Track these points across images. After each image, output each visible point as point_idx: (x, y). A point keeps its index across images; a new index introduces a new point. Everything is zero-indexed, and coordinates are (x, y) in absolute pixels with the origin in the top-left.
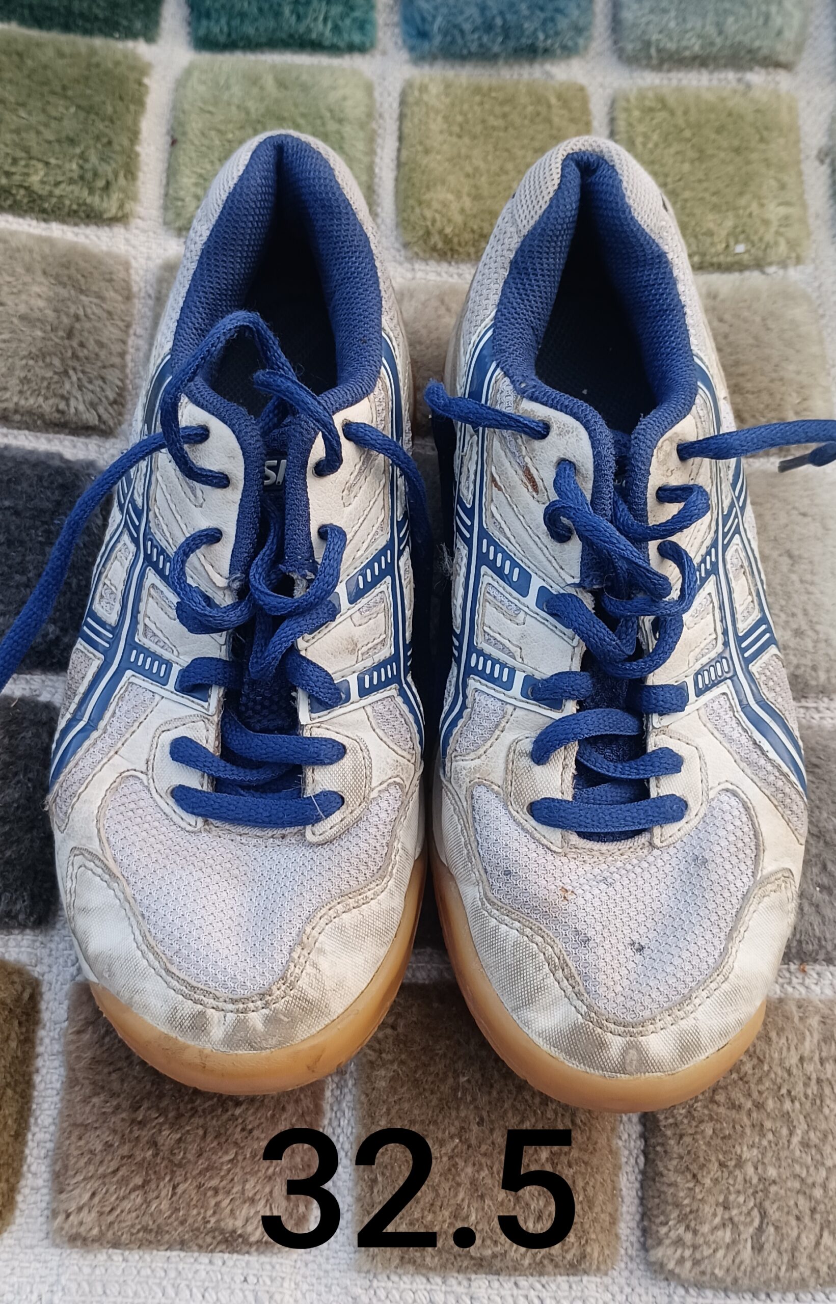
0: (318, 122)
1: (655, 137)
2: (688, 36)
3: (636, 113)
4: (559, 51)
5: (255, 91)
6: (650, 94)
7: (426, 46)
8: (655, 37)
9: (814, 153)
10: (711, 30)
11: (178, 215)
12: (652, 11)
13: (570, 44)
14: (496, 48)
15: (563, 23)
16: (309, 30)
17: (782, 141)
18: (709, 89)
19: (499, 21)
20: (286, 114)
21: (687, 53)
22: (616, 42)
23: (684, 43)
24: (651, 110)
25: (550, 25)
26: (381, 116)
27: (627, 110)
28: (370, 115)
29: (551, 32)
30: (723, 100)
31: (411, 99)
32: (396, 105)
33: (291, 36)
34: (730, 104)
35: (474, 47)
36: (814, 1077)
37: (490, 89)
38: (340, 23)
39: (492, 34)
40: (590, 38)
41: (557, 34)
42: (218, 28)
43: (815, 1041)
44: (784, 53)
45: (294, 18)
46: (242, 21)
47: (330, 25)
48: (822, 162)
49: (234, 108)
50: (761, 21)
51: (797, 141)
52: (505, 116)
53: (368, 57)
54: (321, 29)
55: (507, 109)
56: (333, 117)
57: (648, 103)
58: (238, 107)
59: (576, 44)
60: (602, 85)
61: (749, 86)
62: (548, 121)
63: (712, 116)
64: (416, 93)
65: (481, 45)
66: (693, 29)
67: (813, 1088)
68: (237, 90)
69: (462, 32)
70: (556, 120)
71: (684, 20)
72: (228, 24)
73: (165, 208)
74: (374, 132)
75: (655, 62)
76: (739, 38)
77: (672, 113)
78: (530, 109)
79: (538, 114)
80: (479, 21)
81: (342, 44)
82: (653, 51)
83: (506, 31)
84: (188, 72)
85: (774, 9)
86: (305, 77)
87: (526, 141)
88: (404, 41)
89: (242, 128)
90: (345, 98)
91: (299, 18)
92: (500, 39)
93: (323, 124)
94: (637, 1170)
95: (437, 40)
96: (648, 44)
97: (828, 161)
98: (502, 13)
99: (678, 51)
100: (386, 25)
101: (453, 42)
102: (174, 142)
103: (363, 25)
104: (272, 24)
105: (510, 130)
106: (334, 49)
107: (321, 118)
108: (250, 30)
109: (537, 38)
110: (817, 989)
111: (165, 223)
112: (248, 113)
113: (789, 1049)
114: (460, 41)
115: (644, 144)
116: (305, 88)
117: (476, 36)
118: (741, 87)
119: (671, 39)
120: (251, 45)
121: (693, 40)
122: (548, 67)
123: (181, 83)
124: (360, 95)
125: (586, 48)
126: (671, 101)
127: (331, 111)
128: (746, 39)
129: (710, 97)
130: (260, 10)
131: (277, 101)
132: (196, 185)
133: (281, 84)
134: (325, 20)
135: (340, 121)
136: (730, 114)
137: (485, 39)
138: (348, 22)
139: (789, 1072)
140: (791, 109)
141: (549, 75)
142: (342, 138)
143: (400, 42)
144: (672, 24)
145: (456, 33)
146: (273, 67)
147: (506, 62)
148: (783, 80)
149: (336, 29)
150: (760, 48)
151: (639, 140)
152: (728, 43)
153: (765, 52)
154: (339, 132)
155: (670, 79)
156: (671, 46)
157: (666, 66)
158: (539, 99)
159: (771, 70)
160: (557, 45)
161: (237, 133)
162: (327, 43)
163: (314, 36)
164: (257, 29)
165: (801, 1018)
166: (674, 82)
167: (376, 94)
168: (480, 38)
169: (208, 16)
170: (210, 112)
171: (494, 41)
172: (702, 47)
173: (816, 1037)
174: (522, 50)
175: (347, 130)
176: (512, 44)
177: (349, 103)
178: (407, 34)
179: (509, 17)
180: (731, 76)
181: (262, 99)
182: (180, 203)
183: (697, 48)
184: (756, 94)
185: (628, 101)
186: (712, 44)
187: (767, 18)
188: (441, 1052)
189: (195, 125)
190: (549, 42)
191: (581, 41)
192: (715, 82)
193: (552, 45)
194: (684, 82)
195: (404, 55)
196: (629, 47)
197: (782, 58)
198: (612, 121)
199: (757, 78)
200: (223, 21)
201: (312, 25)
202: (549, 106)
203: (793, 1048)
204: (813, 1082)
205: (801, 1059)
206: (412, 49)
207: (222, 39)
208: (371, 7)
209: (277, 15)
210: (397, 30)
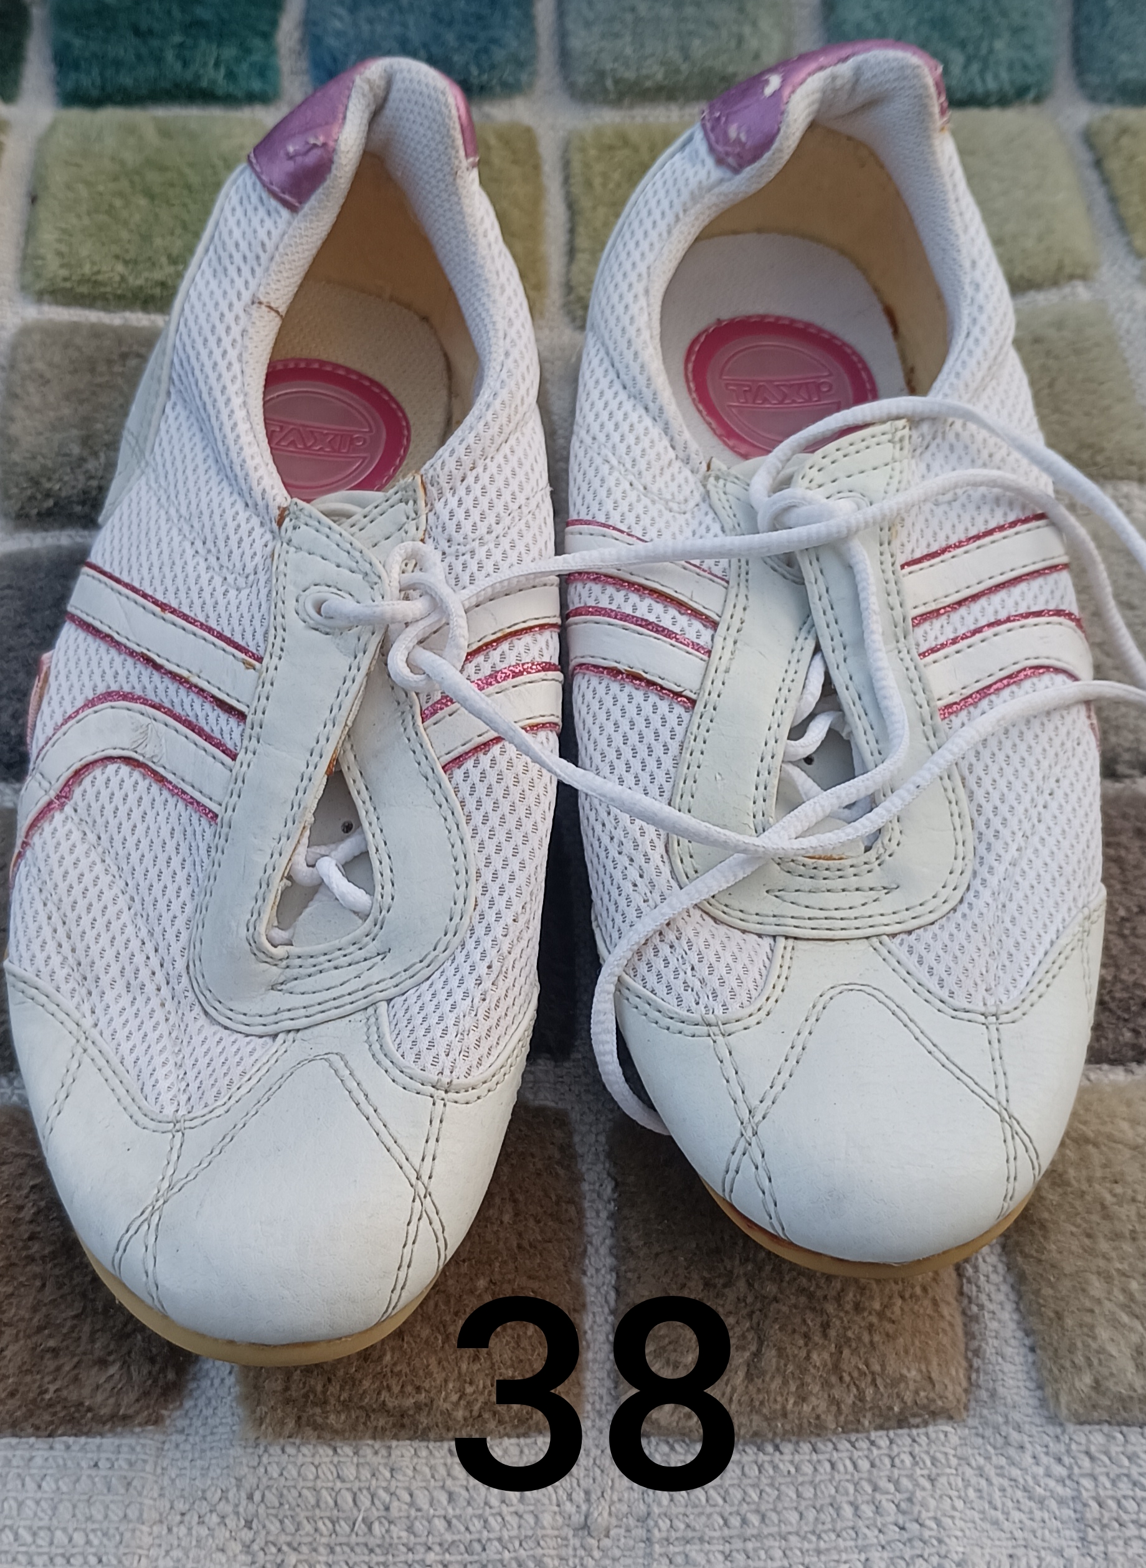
1: (616, 176)
2: (649, 62)
3: (593, 152)
4: (498, 89)
5: (132, 141)
6: (610, 132)
8: (609, 66)
10: (674, 55)
11: (38, 276)
12: (603, 36)
13: (511, 80)
15: (499, 54)
16: (198, 77)
20: (169, 165)
21: (648, 84)
22: (566, 78)
23: (644, 72)
24: (611, 148)
25: (483, 57)
27: (583, 150)
29: (486, 66)
33: (177, 86)
38: (235, 69)
40: (534, 74)
41: (493, 67)
42: (89, 80)
45: (178, 66)
46: (118, 71)
47: (222, 71)
49: (106, 160)
50: (733, 44)
53: (272, 107)
54: (214, 77)
57: (606, 141)
58: (113, 159)
59: (518, 81)
60: (553, 127)
66: (653, 55)
68: (110, 142)
71: (642, 46)
72: (102, 75)
73: (23, 270)
75: (612, 96)
76: (709, 63)
77: (636, 149)
81: (240, 94)
82: (609, 83)
84: (53, 128)
85: (747, 30)
86: (193, 127)
89: (116, 179)
90: (241, 147)
91: (185, 64)
94: (606, 1310)
96: (601, 75)
98: (426, 47)
99: (638, 82)
100: (292, 73)
102: (34, 199)
103: (265, 70)
104: (152, 71)
106: (229, 100)
107: (213, 167)
108: (127, 80)
109: (469, 73)
111: (24, 288)
112: (123, 164)
115: (604, 185)
116: (193, 136)
119: (627, 65)
120: (128, 98)
121: (655, 68)
122: (487, 109)
123: (45, 139)
125: (531, 85)
128: (718, 65)
130: (139, 57)
131: (159, 151)
132: (59, 241)
133: (165, 134)
134: (217, 65)
138: (245, 67)
141: (488, 116)
144: (628, 51)
146: (157, 121)
149: (231, 75)
150: (735, 75)
151: (597, 181)
152: (697, 69)
155: (633, 118)
156: (630, 75)
157: (626, 102)
160: (494, 82)
161: (110, 185)
162: (220, 92)
163: (204, 84)
164: (135, 79)
166: (639, 120)
169: (76, 67)
170: (78, 165)
172: (666, 75)
178: (318, 81)
181: (141, 149)
182: (40, 262)
183: (660, 76)
185: (583, 140)
186: (677, 71)
187: (740, 40)
189: (58, 177)
190: (485, 77)
191: (524, 77)
193: (489, 81)
194: (651, 119)
196: (581, 80)
198: (566, 164)
200: (95, 72)
201: (201, 71)
207: (95, 93)
208: (273, 51)
209: (159, 60)
210: (306, 78)
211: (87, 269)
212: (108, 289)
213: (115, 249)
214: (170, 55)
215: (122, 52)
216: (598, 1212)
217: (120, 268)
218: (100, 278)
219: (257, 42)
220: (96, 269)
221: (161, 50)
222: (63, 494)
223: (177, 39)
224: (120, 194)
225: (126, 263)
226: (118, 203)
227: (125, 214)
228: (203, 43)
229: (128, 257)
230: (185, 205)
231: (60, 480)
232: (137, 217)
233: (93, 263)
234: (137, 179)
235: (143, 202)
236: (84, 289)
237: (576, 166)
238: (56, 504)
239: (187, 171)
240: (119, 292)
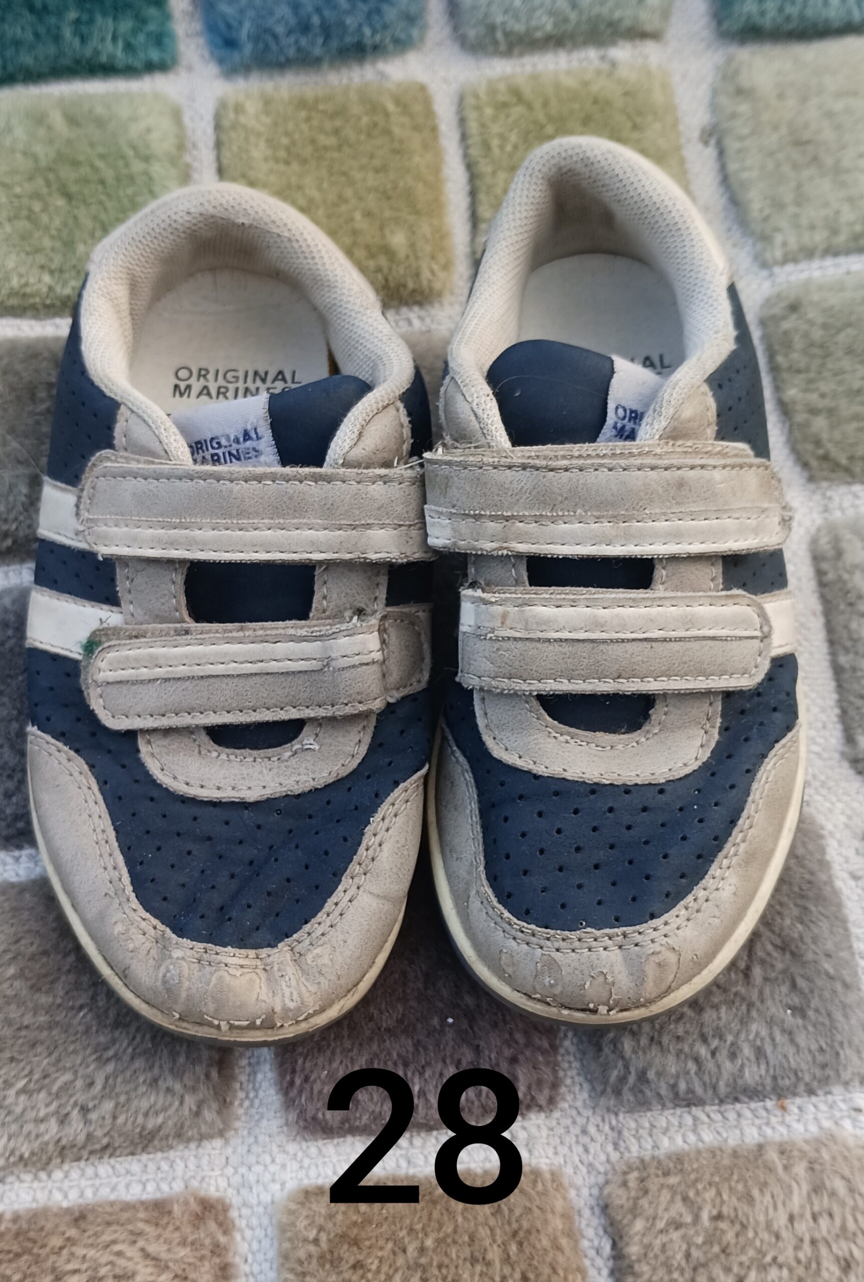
0: (120, 163)
1: (513, 137)
2: (538, 13)
3: (489, 111)
4: (391, 47)
5: (42, 132)
6: (502, 87)
7: (236, 56)
8: (499, 19)
9: (696, 134)
13: (403, 36)
14: (317, 51)
15: (391, 14)
16: (97, 53)
17: (657, 126)
18: (568, 73)
19: (316, 20)
20: (81, 158)
21: (539, 35)
22: (455, 29)
23: (534, 23)
24: (505, 105)
25: (376, 18)
26: (194, 145)
27: (478, 108)
28: (181, 147)
29: (378, 26)
30: (585, 84)
31: (226, 123)
32: (210, 130)
33: (77, 62)
34: (595, 88)
35: (291, 52)
36: (807, 1238)
37: (317, 100)
38: (132, 41)
39: (310, 36)
40: (424, 28)
41: (385, 27)
43: (805, 1192)
44: (648, 19)
45: (77, 42)
46: (17, 51)
47: (120, 44)
48: (706, 143)
49: (19, 156)
51: (676, 123)
52: (336, 132)
53: (171, 76)
54: (112, 51)
55: (338, 123)
56: (137, 155)
57: (501, 98)
58: (25, 154)
59: (410, 37)
60: (446, 81)
61: (614, 64)
62: (387, 132)
63: (576, 106)
64: (232, 115)
65: (299, 50)
67: (807, 1249)
68: (20, 133)
69: (275, 37)
70: (396, 130)
74: (188, 166)
75: (503, 47)
76: (596, 10)
77: (530, 106)
78: (365, 120)
79: (375, 125)
80: (293, 21)
81: (138, 64)
82: (499, 35)
83: (326, 31)
86: (99, 110)
87: (364, 161)
88: (212, 53)
89: (30, 179)
90: (149, 130)
91: (83, 40)
92: (320, 40)
93: (127, 165)
95: (248, 48)
96: (492, 28)
97: (713, 142)
98: (318, 10)
99: (528, 33)
100: (188, 36)
101: (267, 47)
103: (161, 39)
104: (52, 50)
105: (346, 149)
106: (130, 71)
107: (123, 157)
108: (27, 59)
109: (362, 35)
110: (799, 1127)
112: (36, 159)
113: (775, 1208)
114: (274, 47)
115: (502, 147)
116: (100, 123)
117: (292, 40)
118: (605, 67)
119: (517, 18)
120: (32, 76)
121: (544, 19)
122: (381, 65)
124: (166, 124)
125: (422, 39)
126: (527, 92)
127: (134, 148)
128: (605, 11)
129: (570, 82)
130: (37, 35)
131: (69, 142)
133: (72, 120)
134: (115, 38)
135: (147, 159)
136: (596, 101)
137: (303, 41)
138: (141, 38)
139: (778, 1237)
140: (666, 87)
141: (382, 75)
142: (151, 179)
143: (206, 54)
145: (269, 38)
146: (61, 102)
147: (332, 65)
148: (652, 52)
149: (129, 47)
150: (621, 20)
151: (495, 143)
152: (584, 18)
153: (627, 23)
154: (146, 173)
155: (523, 66)
156: (519, 27)
157: (516, 51)
158: (374, 107)
159: (638, 42)
160: (387, 40)
161: (26, 185)
162: (120, 64)
163: (104, 59)
164: (36, 58)
165: (786, 1168)
166: (528, 69)
167: (186, 120)
168: (297, 42)
171: (313, 44)
172: (555, 25)
173: (805, 1187)
174: (348, 50)
175: (156, 169)
176: (334, 44)
177: (155, 136)
178: (212, 45)
179: (327, 13)
180: (592, 53)
181: (51, 141)
183: (550, 27)
184: (623, 72)
185: (477, 96)
186: (566, 20)
188: (374, 1267)
190: (378, 37)
191: (415, 33)
192: (575, 64)
193: (382, 41)
194: (540, 67)
195: (213, 69)
196: (472, 33)
197: (648, 28)
198: (462, 121)
199: (622, 53)
201: (100, 47)
202: (387, 115)
203: (780, 1205)
204: (806, 1246)
205: (791, 1218)
206: (221, 61)
208: (167, 17)
209: (57, 38)
210: (201, 41)
211: (15, 282)
212: (37, 300)
213: (40, 259)
214: (67, 33)
215: (19, 31)
216: (599, 1270)
217: (47, 279)
218: (28, 290)
219: (152, 11)
220: (23, 281)
221: (58, 28)
222: (21, 534)
223: (72, 15)
224: (36, 195)
225: (52, 272)
226: (37, 207)
227: (45, 218)
228: (99, 19)
229: (53, 266)
230: (101, 203)
231: (16, 519)
232: (57, 222)
233: (21, 276)
234: (51, 176)
235: (61, 202)
236: (14, 302)
237: (473, 127)
238: (14, 542)
239: (100, 164)
240: (48, 302)
